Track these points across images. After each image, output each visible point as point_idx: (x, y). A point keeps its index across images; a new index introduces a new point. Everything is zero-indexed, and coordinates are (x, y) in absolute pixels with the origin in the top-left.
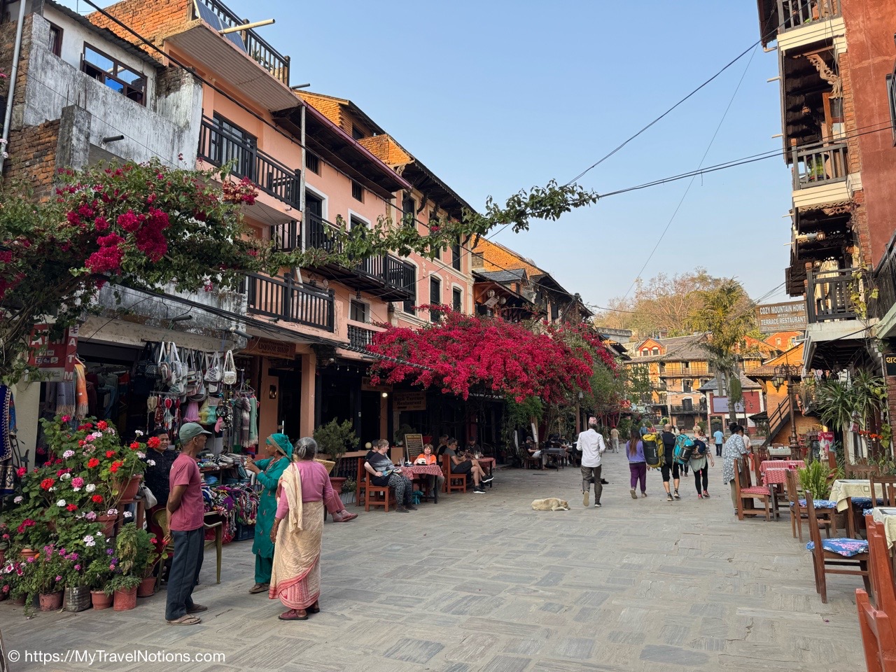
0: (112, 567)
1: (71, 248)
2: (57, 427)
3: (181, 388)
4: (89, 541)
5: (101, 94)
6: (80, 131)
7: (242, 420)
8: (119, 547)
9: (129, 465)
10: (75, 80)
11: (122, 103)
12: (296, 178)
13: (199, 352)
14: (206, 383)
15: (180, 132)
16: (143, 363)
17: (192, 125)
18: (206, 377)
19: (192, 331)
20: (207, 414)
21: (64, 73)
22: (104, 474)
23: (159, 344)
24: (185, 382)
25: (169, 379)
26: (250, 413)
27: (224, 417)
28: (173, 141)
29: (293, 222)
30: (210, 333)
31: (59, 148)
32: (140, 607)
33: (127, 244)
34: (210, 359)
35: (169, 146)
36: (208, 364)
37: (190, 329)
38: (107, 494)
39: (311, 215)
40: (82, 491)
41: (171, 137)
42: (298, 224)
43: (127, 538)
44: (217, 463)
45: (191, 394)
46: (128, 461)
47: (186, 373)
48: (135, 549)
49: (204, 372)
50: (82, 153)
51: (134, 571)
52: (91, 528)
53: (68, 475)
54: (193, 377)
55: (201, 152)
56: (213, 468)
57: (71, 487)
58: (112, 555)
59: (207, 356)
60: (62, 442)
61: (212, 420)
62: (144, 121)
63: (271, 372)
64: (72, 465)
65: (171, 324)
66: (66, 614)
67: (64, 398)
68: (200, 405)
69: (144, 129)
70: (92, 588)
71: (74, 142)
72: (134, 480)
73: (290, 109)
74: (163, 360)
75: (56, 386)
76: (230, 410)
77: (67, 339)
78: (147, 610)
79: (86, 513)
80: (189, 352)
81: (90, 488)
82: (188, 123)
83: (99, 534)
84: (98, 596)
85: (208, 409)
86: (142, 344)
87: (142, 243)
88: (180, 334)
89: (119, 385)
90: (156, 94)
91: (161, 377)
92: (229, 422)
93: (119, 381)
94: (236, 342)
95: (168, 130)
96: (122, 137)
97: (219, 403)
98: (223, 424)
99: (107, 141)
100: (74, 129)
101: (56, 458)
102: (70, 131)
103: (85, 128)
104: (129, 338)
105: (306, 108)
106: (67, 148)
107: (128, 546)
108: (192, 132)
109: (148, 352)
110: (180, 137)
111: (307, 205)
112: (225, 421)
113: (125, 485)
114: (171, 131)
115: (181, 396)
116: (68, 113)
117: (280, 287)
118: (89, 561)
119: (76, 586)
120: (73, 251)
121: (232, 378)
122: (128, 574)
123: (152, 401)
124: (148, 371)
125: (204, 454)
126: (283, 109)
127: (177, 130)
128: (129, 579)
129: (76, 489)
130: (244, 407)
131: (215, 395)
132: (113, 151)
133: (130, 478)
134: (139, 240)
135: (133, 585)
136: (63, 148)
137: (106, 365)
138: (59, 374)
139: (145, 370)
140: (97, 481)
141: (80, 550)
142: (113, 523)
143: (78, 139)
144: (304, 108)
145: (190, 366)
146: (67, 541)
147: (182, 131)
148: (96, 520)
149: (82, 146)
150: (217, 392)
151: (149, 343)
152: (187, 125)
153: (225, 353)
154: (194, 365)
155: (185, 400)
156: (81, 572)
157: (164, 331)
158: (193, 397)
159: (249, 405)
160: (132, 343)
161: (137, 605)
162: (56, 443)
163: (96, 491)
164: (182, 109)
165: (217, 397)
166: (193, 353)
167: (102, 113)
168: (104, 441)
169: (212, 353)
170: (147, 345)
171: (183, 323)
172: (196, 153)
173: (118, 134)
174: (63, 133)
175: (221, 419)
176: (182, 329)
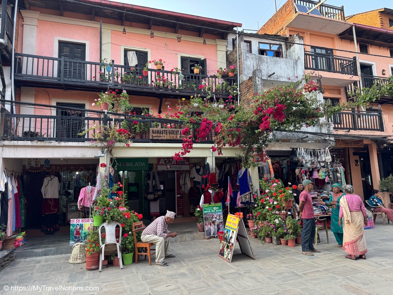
0: (285, 231)
1: (257, 123)
2: (263, 182)
3: (309, 165)
4: (277, 221)
5: (265, 60)
6: (259, 78)
7: (337, 177)
8: (287, 224)
9: (287, 195)
10: (256, 59)
11: (273, 60)
12: (354, 61)
13: (314, 150)
14: (319, 162)
15: (296, 62)
16: (292, 156)
17: (300, 57)
18: (319, 160)
19: (310, 142)
20: (322, 175)
21: (253, 58)
22: (279, 198)
23: (297, 149)
24: (310, 162)
25: (302, 162)
26: (340, 174)
27: (329, 176)
28: (294, 66)
29: (355, 83)
30: (318, 141)
31: (253, 86)
32: (297, 247)
33: (271, 119)
34: (319, 152)
35: (293, 69)
36: (319, 154)
37: (309, 141)
38: (281, 205)
39: (364, 76)
40: (273, 204)
41: (293, 65)
42: (358, 82)
43: (289, 221)
44: (328, 195)
45: (314, 167)
46: (287, 194)
47: (310, 159)
48: (292, 225)
49: (318, 158)
50: (260, 85)
51: (293, 233)
52: (277, 217)
53: (268, 198)
54: (313, 160)
55: (306, 67)
56: (326, 197)
57: (270, 202)
58: (285, 227)
59: (318, 151)
60: (266, 187)
61: (324, 177)
62: (282, 63)
63: (355, 154)
64: (270, 195)
65: (301, 141)
66: (273, 245)
67: (266, 172)
68: (318, 171)
69: (282, 66)
70: (280, 237)
71: (257, 82)
72: (290, 201)
73: (347, 30)
74: (299, 155)
75: (263, 168)
76: (331, 173)
77: (263, 152)
78: (299, 248)
79: (275, 211)
80: (310, 150)
81: (275, 203)
82: (299, 57)
83: (280, 219)
84: (283, 241)
85: (322, 173)
86: (291, 150)
87: (276, 117)
88: (305, 144)
89: (288, 165)
90: (286, 50)
91: (299, 161)
92: (331, 178)
93: (287, 163)
94: (330, 144)
95: (292, 62)
96: (274, 73)
97: (326, 170)
98: (329, 179)
99: (269, 76)
100: (257, 78)
101: (265, 193)
102: (255, 79)
103: (260, 76)
104: (286, 148)
105: (355, 26)
106: (255, 85)
107: (290, 224)
108: (301, 60)
109: (293, 152)
110: (296, 64)
111: (362, 72)
112: (329, 178)
113: (287, 202)
114: (293, 63)
115: (309, 168)
116: (254, 73)
117: (350, 115)
118: (278, 228)
119: (275, 236)
120: (258, 123)
121: (329, 159)
122: (291, 234)
123: (297, 171)
124: (294, 159)
125: (323, 191)
126: (343, 31)
127: (295, 62)
128: (291, 236)
129: (271, 203)
130: (337, 171)
131: (324, 167)
132: (272, 79)
133: (288, 200)
134: (275, 117)
135: (293, 238)
136: (254, 85)
137: (282, 158)
138: (261, 164)
139: (293, 159)
140: (277, 201)
141: (275, 224)
142: (285, 216)
143: (258, 81)
144: (354, 26)
145: (311, 156)
146: (271, 220)
147: (297, 61)
148: (279, 214)
149: (260, 83)
150: (324, 166)
151: (293, 149)
152: (299, 58)
153: (325, 149)
154: (313, 155)
155: (311, 170)
156: (276, 231)
157: (298, 144)
158: (314, 168)
159: (339, 170)
160: (287, 150)
161: (296, 246)
162: (264, 187)
163: (278, 204)
164: (296, 52)
165: (325, 167)
166: (312, 150)
167: (267, 67)
168: (278, 186)
169: (320, 150)
170: (293, 150)
171: (305, 139)
172: (304, 68)
173: (273, 73)
174: (254, 80)
175: (327, 177)
176: (305, 142)
